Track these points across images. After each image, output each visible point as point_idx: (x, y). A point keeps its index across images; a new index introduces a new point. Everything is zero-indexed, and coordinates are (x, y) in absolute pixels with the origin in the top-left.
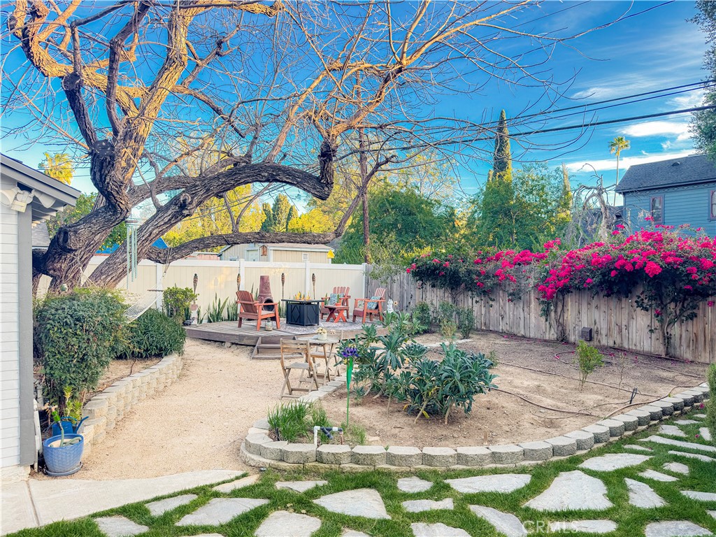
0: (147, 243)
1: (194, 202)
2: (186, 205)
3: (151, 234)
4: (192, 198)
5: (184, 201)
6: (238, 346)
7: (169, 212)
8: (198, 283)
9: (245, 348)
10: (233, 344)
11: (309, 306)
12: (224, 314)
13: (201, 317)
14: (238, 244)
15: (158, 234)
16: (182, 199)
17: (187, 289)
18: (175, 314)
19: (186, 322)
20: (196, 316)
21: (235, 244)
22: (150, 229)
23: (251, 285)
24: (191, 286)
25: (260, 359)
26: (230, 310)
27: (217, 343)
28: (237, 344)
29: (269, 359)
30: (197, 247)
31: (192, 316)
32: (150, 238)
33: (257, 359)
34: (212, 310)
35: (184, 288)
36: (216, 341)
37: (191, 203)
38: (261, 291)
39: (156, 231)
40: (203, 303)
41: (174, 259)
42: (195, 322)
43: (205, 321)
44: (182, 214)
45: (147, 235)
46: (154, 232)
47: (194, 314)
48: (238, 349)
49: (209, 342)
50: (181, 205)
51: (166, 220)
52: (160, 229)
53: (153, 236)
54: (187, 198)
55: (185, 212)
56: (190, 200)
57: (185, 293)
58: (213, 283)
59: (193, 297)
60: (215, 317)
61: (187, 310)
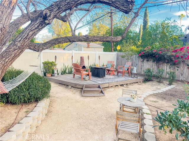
0: (27, 40)
1: (51, 16)
2: (46, 17)
3: (28, 35)
4: (50, 13)
5: (46, 14)
6: (74, 88)
7: (38, 22)
8: (57, 59)
9: (78, 89)
10: (72, 87)
11: (102, 70)
12: (67, 71)
13: (58, 72)
14: (75, 41)
15: (32, 35)
16: (44, 13)
17: (52, 62)
18: (48, 72)
19: (53, 75)
20: (56, 72)
21: (74, 41)
22: (28, 32)
23: (77, 61)
24: (54, 61)
25: (86, 96)
26: (69, 69)
27: (65, 86)
28: (74, 87)
29: (90, 96)
30: (54, 43)
31: (55, 73)
32: (28, 37)
33: (84, 96)
34: (62, 70)
35: (51, 61)
36: (65, 85)
37: (49, 16)
38: (81, 63)
39: (31, 33)
40: (59, 67)
41: (43, 49)
42: (56, 75)
43: (60, 74)
44: (45, 23)
45: (26, 35)
46: (30, 33)
47: (55, 72)
48: (74, 89)
49: (62, 85)
50: (44, 17)
51: (36, 26)
52: (33, 32)
53: (29, 36)
54: (47, 12)
55: (47, 22)
56: (49, 14)
57: (52, 63)
58: (62, 59)
59: (55, 65)
60: (64, 73)
61: (53, 70)
